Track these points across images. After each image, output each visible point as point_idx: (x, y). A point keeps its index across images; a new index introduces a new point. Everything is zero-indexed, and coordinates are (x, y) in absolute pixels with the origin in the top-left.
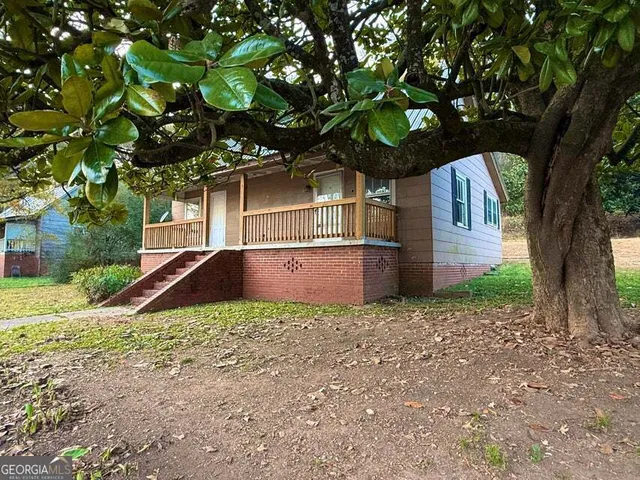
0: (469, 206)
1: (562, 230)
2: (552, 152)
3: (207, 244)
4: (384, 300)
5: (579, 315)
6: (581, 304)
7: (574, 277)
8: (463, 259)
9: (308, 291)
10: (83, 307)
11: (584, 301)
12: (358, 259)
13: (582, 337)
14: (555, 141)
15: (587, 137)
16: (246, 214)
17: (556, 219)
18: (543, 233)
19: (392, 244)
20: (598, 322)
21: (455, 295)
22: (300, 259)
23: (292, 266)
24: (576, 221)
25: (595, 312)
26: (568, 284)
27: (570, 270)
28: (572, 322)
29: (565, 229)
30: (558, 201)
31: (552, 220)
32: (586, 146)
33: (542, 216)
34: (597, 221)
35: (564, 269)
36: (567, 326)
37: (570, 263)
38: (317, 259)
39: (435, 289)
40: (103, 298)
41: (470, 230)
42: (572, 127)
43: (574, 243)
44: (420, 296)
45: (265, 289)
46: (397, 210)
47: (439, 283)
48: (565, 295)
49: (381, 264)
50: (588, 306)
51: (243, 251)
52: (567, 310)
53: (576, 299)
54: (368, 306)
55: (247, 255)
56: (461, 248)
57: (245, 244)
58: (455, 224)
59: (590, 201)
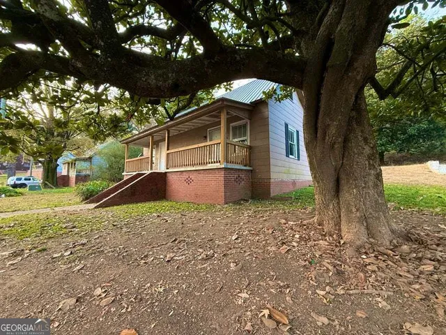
0: (298, 146)
1: (333, 147)
2: (322, 79)
3: (151, 169)
4: (237, 202)
5: (349, 221)
6: (351, 212)
7: (345, 188)
8: (294, 177)
9: (196, 196)
10: (77, 203)
11: (354, 210)
12: (221, 177)
13: (351, 243)
14: (324, 68)
15: (350, 54)
16: (168, 152)
17: (327, 138)
18: (318, 150)
19: (247, 168)
20: (367, 228)
21: (283, 199)
22: (193, 176)
23: (189, 181)
24: (346, 140)
25: (364, 219)
26: (341, 194)
27: (343, 182)
28: (344, 228)
29: (336, 146)
30: (328, 121)
31: (324, 139)
32: (350, 65)
33: (316, 137)
34: (365, 140)
35: (338, 182)
36: (340, 230)
37: (343, 176)
38: (201, 176)
39: (272, 195)
40: (87, 199)
41: (299, 159)
42: (336, 47)
43: (345, 159)
44: (263, 199)
45: (175, 194)
46: (250, 148)
47: (274, 191)
48: (338, 203)
49: (238, 180)
50: (358, 214)
51: (166, 173)
52: (340, 216)
53: (348, 208)
54: (226, 206)
55: (168, 175)
56: (292, 171)
57: (167, 169)
58: (287, 156)
59: (359, 123)
